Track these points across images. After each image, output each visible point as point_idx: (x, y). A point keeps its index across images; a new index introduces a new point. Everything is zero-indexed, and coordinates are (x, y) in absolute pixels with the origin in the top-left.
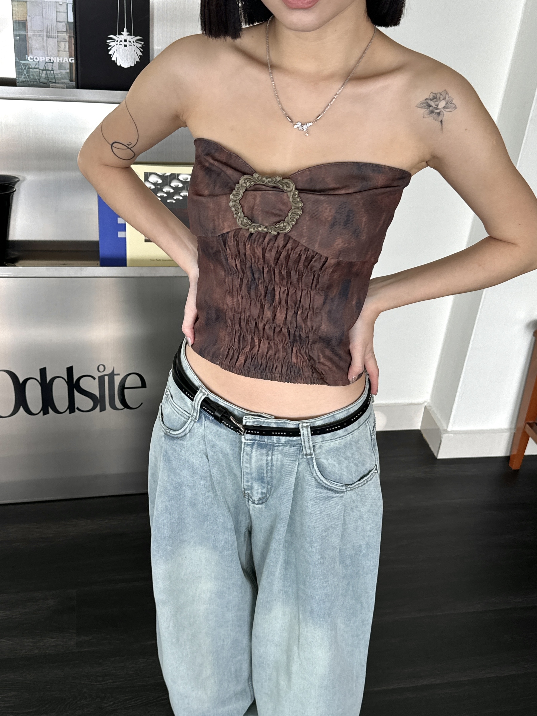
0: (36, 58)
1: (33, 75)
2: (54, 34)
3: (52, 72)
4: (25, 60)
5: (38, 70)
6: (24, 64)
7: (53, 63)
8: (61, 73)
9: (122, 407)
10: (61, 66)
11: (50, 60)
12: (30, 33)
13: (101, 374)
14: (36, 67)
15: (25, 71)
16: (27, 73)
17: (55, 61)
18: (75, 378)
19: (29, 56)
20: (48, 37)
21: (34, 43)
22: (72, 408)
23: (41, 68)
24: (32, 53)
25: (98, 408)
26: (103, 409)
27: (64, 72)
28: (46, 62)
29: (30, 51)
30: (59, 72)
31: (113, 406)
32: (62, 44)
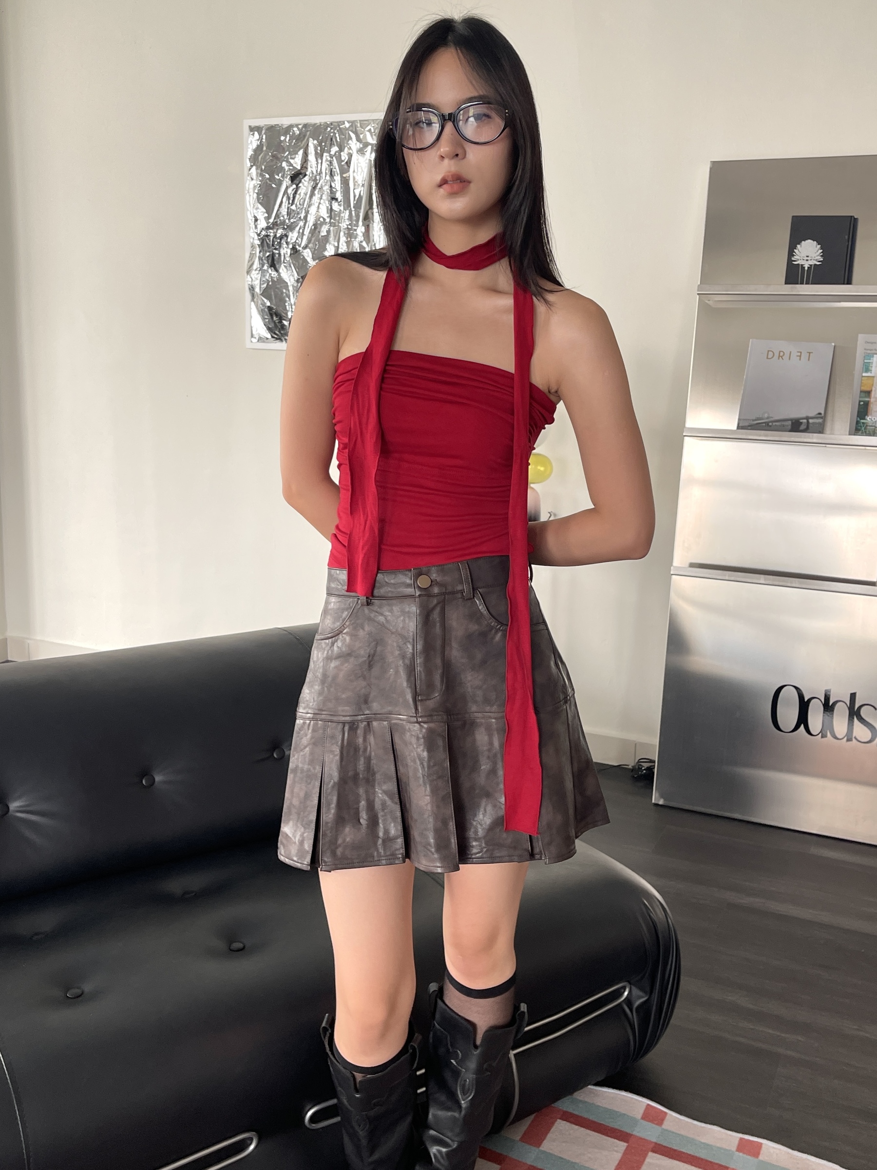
0: (874, 419)
1: (869, 431)
4: (864, 419)
5: (874, 428)
6: (863, 423)
12: (872, 400)
14: (874, 425)
15: (863, 428)
16: (864, 429)
18: (857, 706)
19: (868, 416)
22: (849, 736)
24: (871, 414)
25: (876, 741)
29: (870, 413)
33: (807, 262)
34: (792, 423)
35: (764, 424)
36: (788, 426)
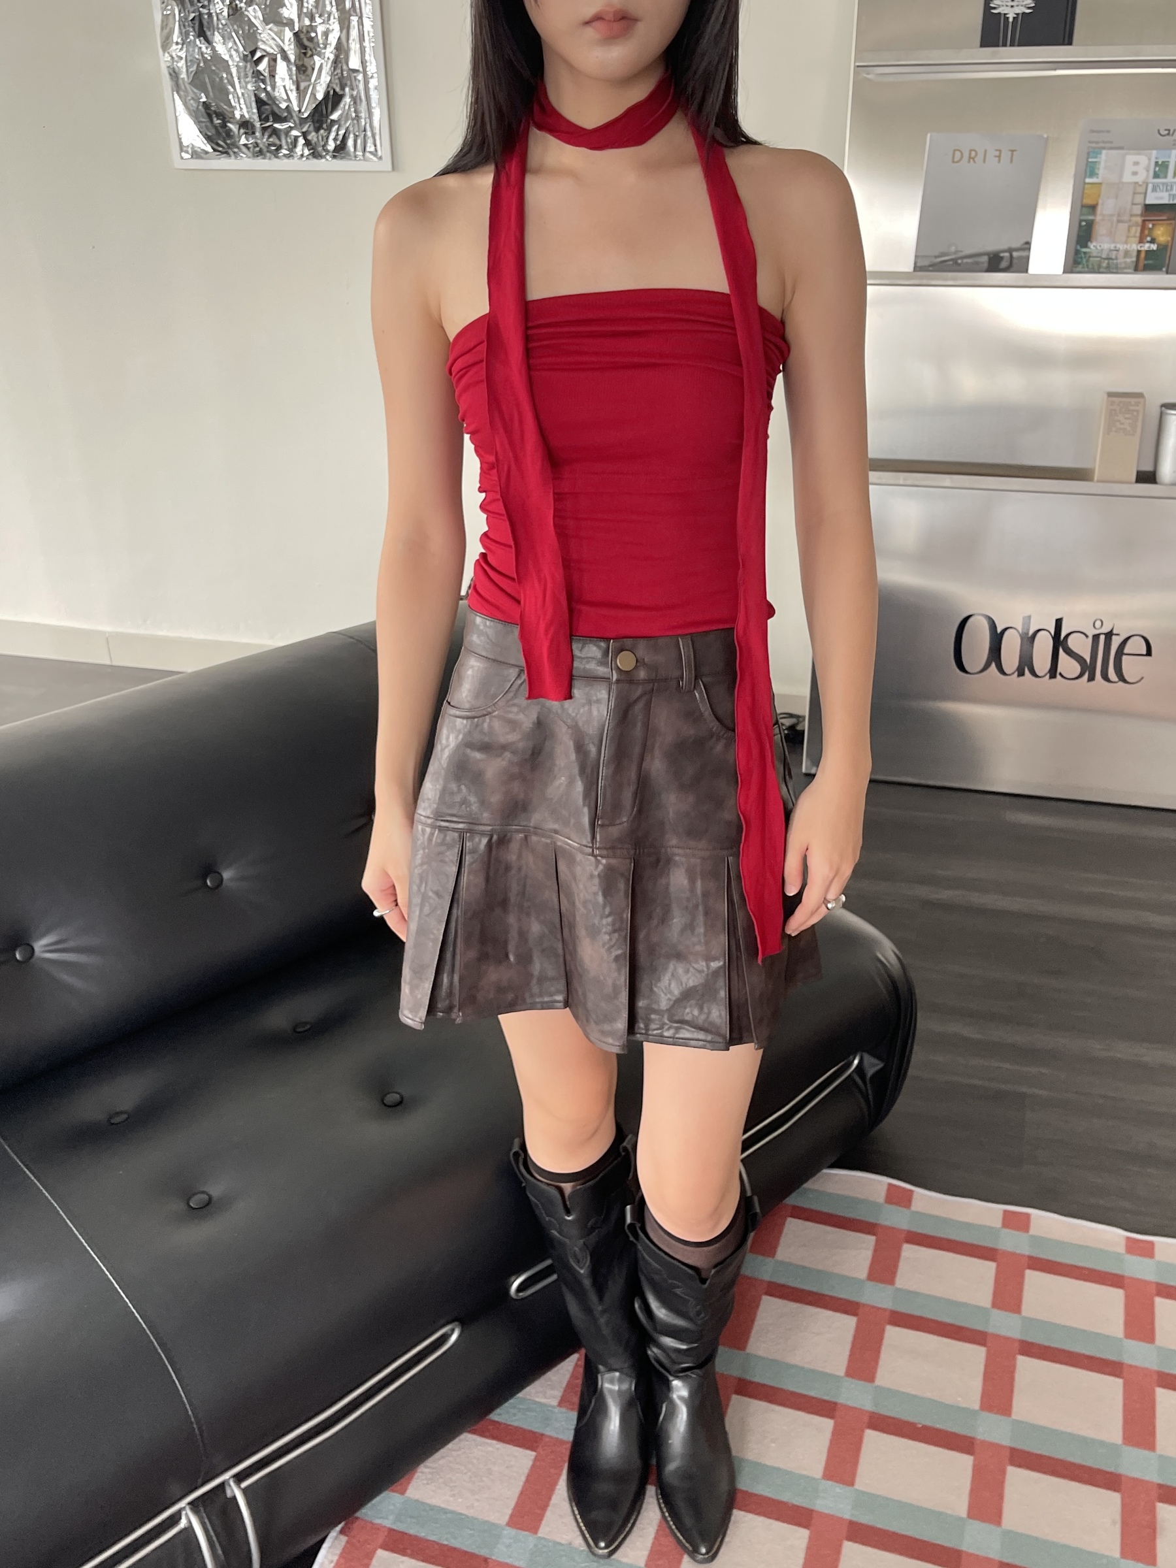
0: (1100, 246)
1: (1093, 265)
2: (1126, 218)
3: (1115, 261)
4: (1087, 247)
5: (1098, 259)
6: (1085, 253)
7: (1117, 251)
8: (1125, 262)
9: (1117, 679)
10: (1127, 253)
11: (1115, 247)
12: (1098, 218)
13: (1097, 632)
14: (1099, 255)
15: (1084, 261)
16: (1086, 263)
17: (1121, 248)
18: (1063, 635)
19: (1091, 242)
20: (1119, 221)
21: (1101, 229)
22: (1053, 672)
23: (1104, 256)
24: (1096, 240)
25: (1086, 676)
26: (1091, 678)
27: (1128, 260)
28: (1111, 250)
29: (1095, 237)
30: (1123, 260)
31: (1105, 677)
32: (1133, 230)
33: (1012, 9)
34: (990, 259)
35: (951, 263)
36: (983, 263)
